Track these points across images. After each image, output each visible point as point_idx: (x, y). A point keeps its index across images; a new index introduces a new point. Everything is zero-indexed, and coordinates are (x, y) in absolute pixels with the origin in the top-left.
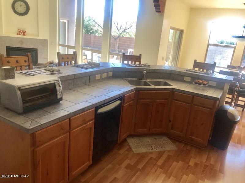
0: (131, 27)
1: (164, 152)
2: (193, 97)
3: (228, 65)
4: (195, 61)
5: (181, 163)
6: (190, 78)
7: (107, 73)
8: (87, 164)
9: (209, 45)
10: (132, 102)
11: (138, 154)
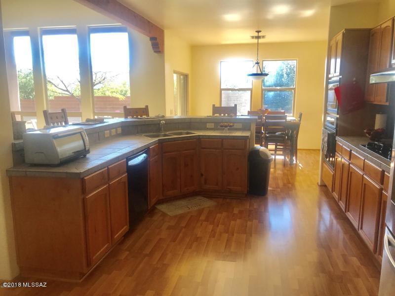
0: (104, 80)
1: (203, 209)
2: (222, 141)
3: (248, 111)
4: (214, 105)
5: (224, 214)
6: (213, 124)
7: (116, 128)
8: (126, 228)
9: (221, 90)
10: (157, 156)
11: (176, 216)
